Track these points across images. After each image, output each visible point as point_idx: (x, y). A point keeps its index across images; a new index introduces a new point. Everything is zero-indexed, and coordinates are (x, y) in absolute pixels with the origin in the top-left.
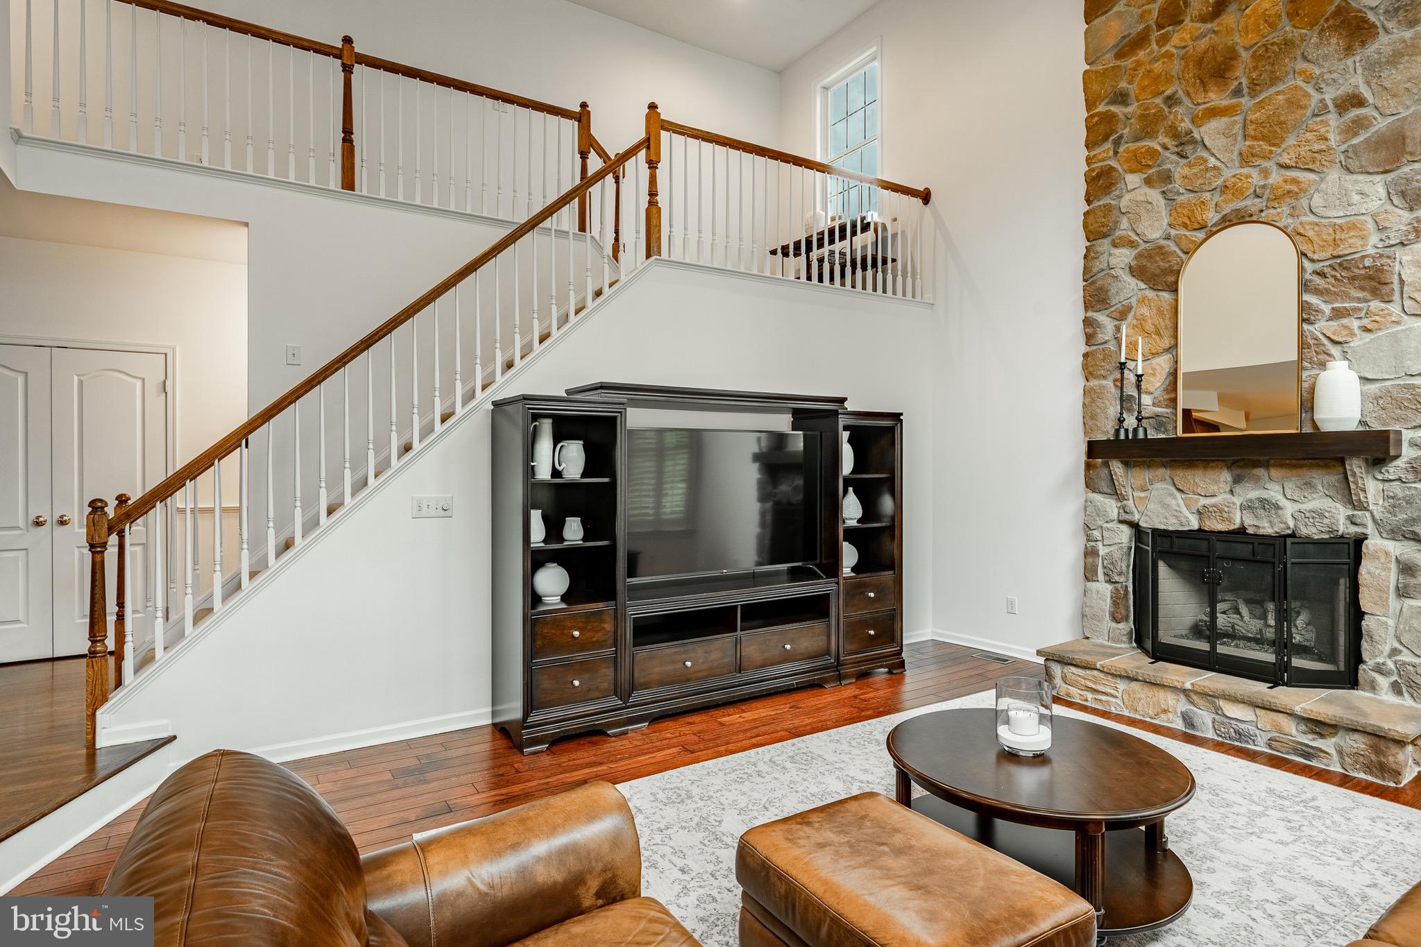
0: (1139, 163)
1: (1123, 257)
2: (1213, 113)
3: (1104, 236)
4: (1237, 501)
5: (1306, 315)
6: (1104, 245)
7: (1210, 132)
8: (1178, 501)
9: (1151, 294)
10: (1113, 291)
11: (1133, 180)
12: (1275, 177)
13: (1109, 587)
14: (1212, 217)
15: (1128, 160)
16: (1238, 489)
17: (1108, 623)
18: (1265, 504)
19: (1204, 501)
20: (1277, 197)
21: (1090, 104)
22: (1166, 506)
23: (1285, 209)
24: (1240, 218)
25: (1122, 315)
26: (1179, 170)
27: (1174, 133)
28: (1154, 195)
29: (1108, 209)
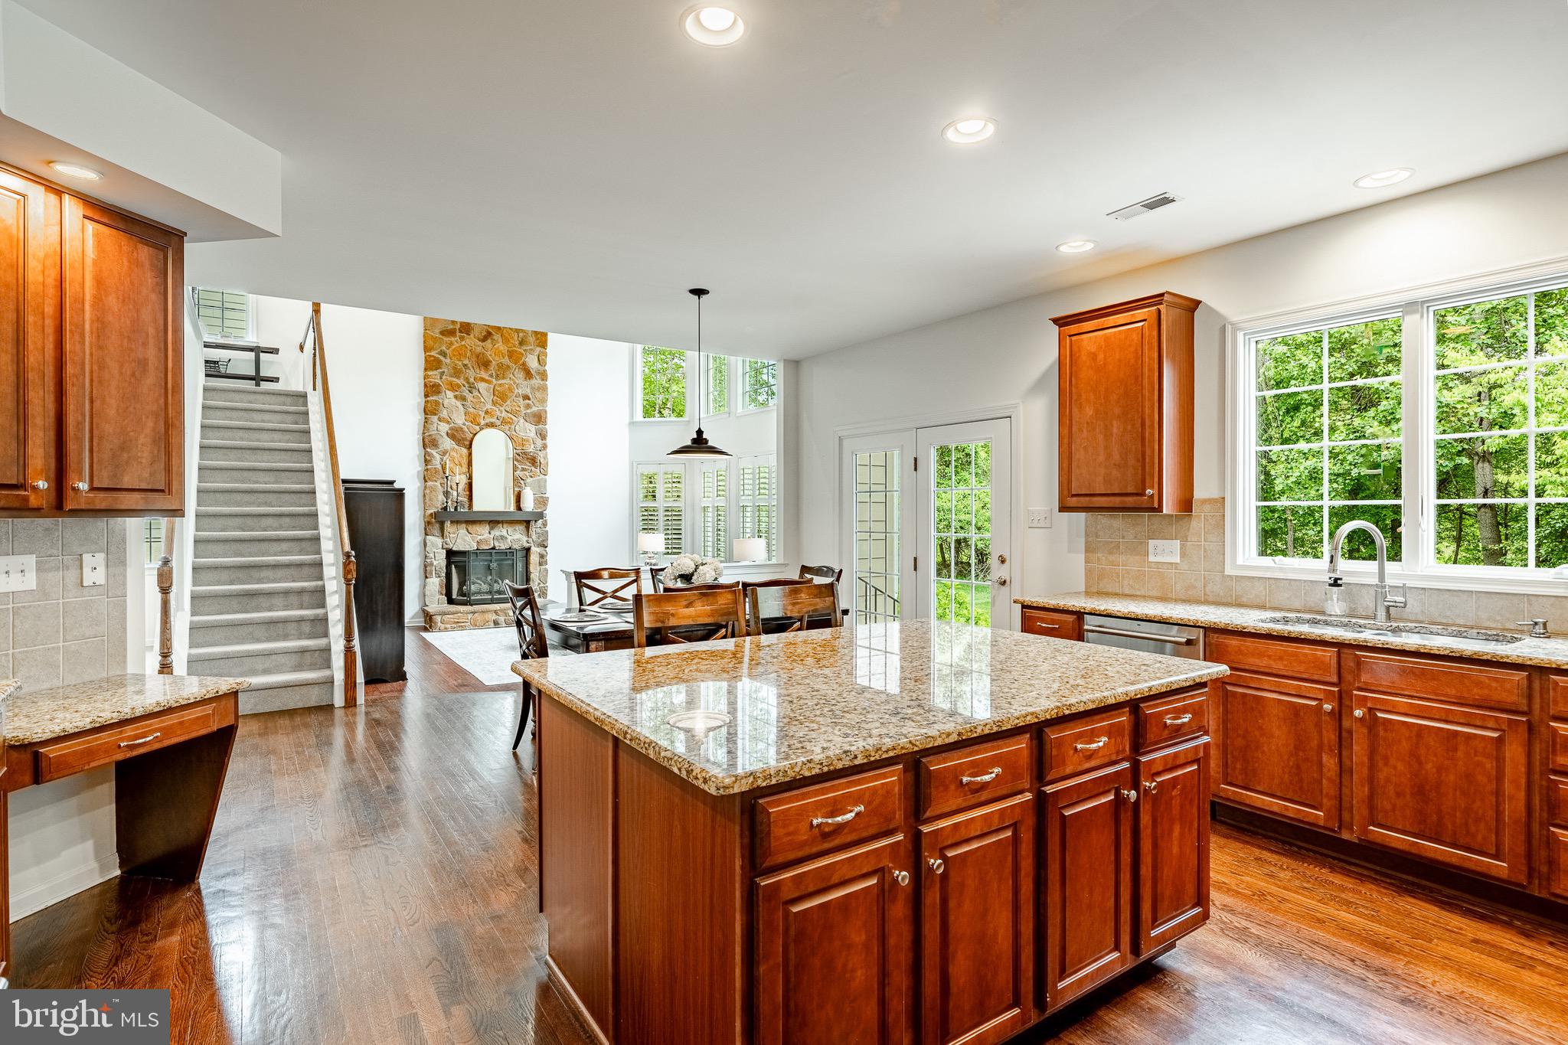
0: (453, 387)
1: (444, 428)
2: (483, 380)
3: (436, 414)
4: (492, 536)
5: (515, 468)
6: (435, 419)
7: (482, 386)
8: (468, 538)
9: (456, 447)
10: (440, 442)
11: (450, 394)
12: (504, 414)
13: (438, 579)
14: (483, 422)
15: (447, 384)
16: (492, 532)
17: (438, 596)
18: (503, 538)
19: (479, 537)
20: (504, 422)
21: (426, 349)
22: (465, 540)
23: (507, 428)
24: (491, 425)
25: (444, 453)
26: (469, 397)
27: (467, 380)
28: (459, 404)
29: (437, 403)
